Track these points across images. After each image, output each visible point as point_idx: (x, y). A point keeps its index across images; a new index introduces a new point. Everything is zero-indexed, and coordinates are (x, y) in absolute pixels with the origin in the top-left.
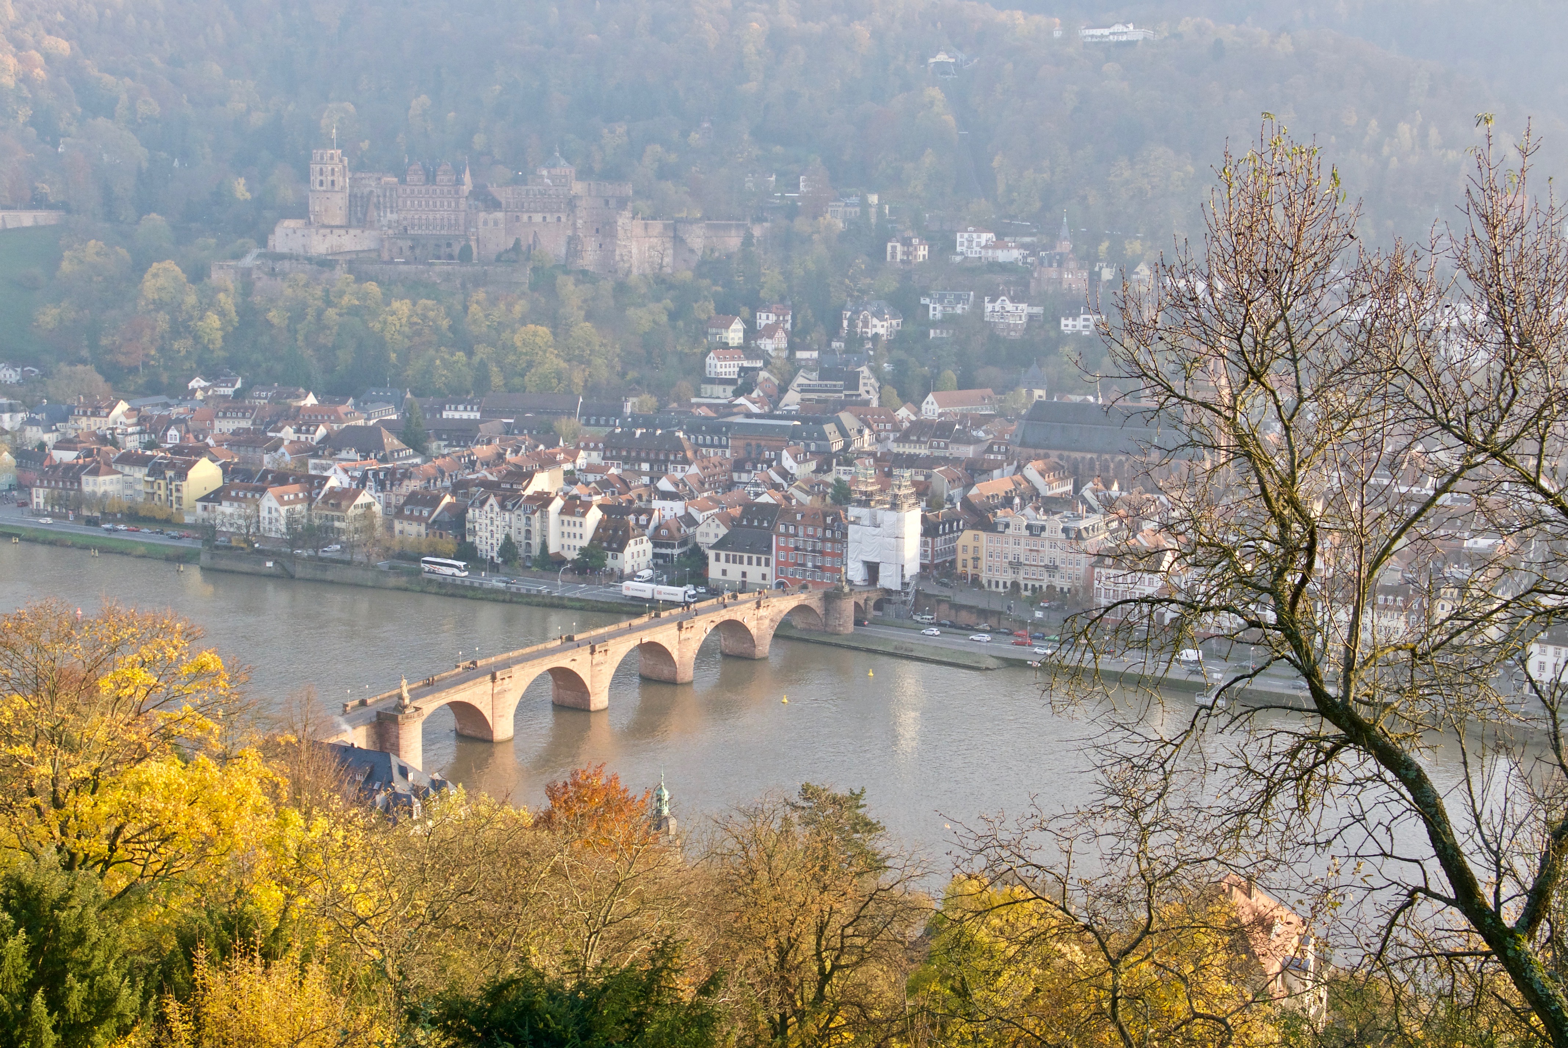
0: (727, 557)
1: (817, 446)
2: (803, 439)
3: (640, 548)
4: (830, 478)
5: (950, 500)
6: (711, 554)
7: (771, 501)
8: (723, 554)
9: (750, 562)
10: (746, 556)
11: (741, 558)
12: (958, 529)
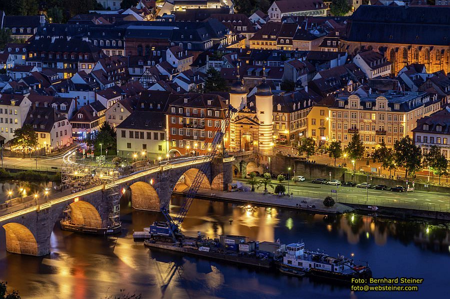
0: (131, 133)
1: (193, 45)
2: (181, 40)
3: (62, 128)
4: (205, 70)
5: (299, 83)
6: (119, 132)
7: (161, 89)
8: (127, 131)
9: (149, 137)
10: (145, 132)
11: (142, 134)
12: (307, 106)
